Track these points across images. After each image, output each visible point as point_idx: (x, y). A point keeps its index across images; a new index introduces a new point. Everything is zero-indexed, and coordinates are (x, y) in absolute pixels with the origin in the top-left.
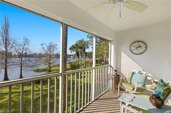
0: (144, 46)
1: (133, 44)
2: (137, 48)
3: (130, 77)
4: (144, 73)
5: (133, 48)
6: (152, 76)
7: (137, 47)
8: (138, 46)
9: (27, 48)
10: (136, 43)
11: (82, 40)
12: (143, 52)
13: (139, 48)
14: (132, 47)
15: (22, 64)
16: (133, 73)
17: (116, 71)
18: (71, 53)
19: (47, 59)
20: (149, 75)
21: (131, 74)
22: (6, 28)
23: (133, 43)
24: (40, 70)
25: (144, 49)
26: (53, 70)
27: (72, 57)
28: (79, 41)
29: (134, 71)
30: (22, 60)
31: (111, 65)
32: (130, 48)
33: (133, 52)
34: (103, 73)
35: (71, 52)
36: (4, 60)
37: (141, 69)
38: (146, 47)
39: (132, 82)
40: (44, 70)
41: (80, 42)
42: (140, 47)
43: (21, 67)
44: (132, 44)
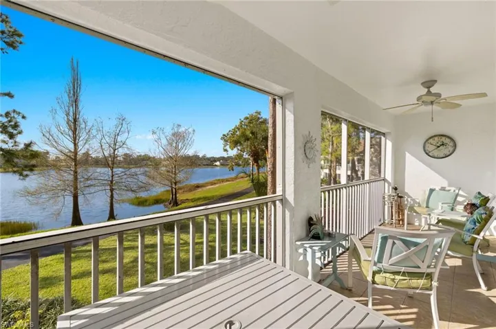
0: (451, 144)
1: (431, 141)
2: (439, 147)
3: (426, 197)
4: (453, 189)
5: (430, 148)
6: (466, 195)
7: (438, 145)
8: (440, 143)
9: (123, 140)
10: (436, 138)
11: (254, 114)
12: (448, 153)
13: (441, 147)
14: (427, 145)
15: (114, 182)
16: (432, 191)
17: (396, 189)
18: (226, 153)
19: (168, 171)
20: (461, 193)
21: (427, 193)
22: (74, 92)
23: (430, 138)
24: (146, 201)
25: (451, 149)
26: (183, 202)
27: (218, 163)
28: (246, 118)
29: (432, 187)
30: (112, 172)
31: (386, 178)
32: (424, 147)
33: (430, 154)
34: (325, 207)
35: (226, 150)
36: (72, 173)
37: (445, 184)
38: (455, 146)
39: (430, 205)
40: (157, 201)
41: (250, 123)
42: (443, 145)
43: (112, 190)
44: (427, 140)
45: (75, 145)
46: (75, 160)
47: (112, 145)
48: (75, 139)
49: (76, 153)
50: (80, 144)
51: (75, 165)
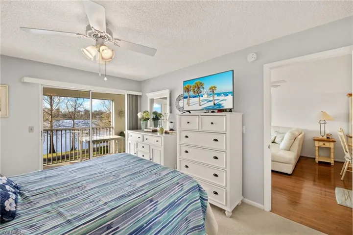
9: (80, 103)
36: (49, 122)
45: (51, 105)
46: (51, 115)
47: (74, 106)
48: (51, 103)
49: (51, 110)
50: (55, 105)
51: (51, 118)
